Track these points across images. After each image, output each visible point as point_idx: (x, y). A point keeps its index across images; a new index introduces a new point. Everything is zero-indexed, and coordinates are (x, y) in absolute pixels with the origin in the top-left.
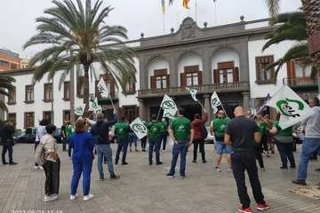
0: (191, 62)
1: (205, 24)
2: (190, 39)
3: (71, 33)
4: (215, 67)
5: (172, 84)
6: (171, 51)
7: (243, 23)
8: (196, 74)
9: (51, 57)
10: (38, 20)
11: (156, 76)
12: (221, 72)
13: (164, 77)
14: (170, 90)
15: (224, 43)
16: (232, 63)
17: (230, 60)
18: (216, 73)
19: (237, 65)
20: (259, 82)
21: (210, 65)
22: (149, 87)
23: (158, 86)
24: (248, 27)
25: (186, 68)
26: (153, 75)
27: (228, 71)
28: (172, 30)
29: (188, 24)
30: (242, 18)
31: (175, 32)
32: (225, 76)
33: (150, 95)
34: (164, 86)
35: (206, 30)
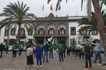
0: (52, 27)
1: (57, 16)
2: (51, 20)
4: (59, 29)
5: (45, 33)
6: (46, 22)
7: (67, 17)
8: (53, 30)
12: (60, 30)
13: (42, 31)
14: (45, 35)
15: (62, 22)
16: (64, 28)
18: (59, 31)
20: (71, 34)
21: (57, 28)
22: (37, 33)
23: (40, 33)
24: (69, 18)
25: (50, 28)
26: (39, 29)
27: (63, 30)
28: (46, 16)
29: (51, 15)
30: (67, 15)
31: (47, 17)
32: (61, 31)
33: (37, 36)
34: (42, 33)
35: (57, 17)
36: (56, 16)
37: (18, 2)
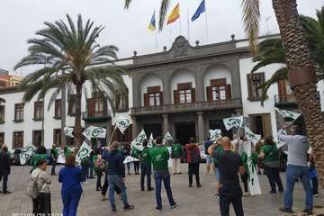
0: (184, 79)
1: (197, 43)
2: (183, 56)
3: (63, 53)
4: (208, 84)
5: (166, 101)
6: (165, 68)
7: (234, 42)
8: (190, 91)
9: (42, 77)
10: (30, 42)
11: (149, 93)
12: (214, 89)
13: (158, 95)
15: (216, 61)
16: (224, 80)
17: (223, 77)
18: (209, 90)
19: (229, 82)
20: (251, 99)
21: (203, 82)
22: (143, 105)
23: (152, 102)
24: (239, 45)
25: (179, 85)
26: (146, 92)
27: (221, 88)
28: (165, 48)
29: (181, 42)
30: (233, 36)
31: (167, 50)
32: (218, 92)
33: (143, 112)
34: (158, 104)
35: (198, 48)
36: (195, 45)
37: (68, 16)
